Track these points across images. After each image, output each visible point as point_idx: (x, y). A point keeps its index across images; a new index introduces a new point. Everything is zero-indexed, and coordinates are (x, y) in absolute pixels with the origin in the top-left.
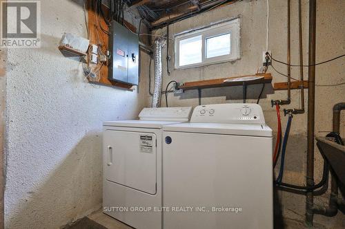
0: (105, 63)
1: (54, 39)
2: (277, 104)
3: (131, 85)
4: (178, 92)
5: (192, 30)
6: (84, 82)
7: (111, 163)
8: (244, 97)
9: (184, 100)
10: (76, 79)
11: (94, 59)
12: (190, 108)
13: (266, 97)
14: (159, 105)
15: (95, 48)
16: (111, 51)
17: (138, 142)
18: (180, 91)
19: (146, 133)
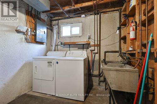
0: (33, 35)
1: (13, 27)
2: (92, 51)
3: (44, 43)
4: (62, 46)
5: (67, 24)
6: (25, 42)
7: (36, 72)
8: (83, 48)
9: (64, 49)
10: (22, 41)
11: (29, 34)
12: (66, 52)
13: (89, 49)
14: (55, 50)
15: (29, 30)
16: (36, 31)
17: (47, 64)
18: (63, 45)
19: (50, 61)
